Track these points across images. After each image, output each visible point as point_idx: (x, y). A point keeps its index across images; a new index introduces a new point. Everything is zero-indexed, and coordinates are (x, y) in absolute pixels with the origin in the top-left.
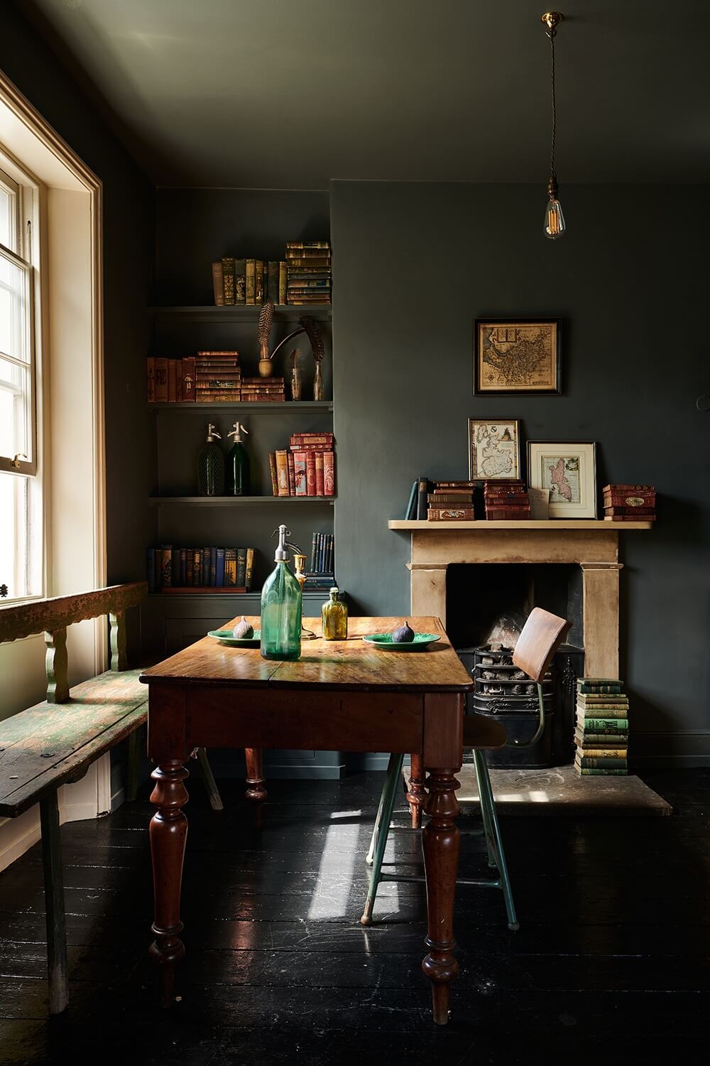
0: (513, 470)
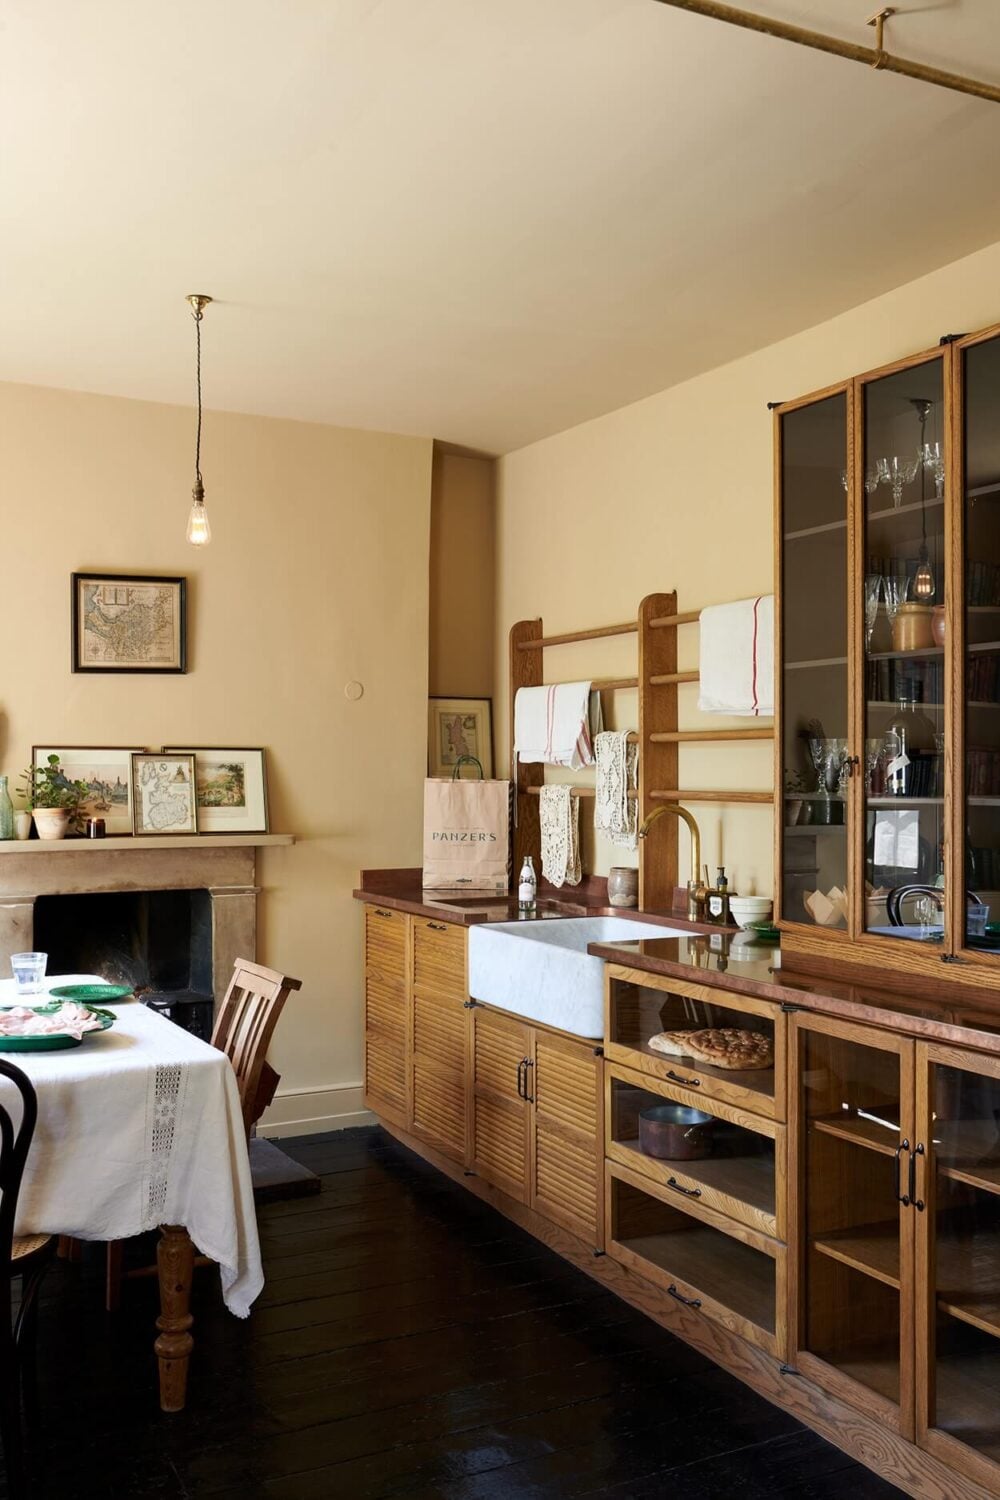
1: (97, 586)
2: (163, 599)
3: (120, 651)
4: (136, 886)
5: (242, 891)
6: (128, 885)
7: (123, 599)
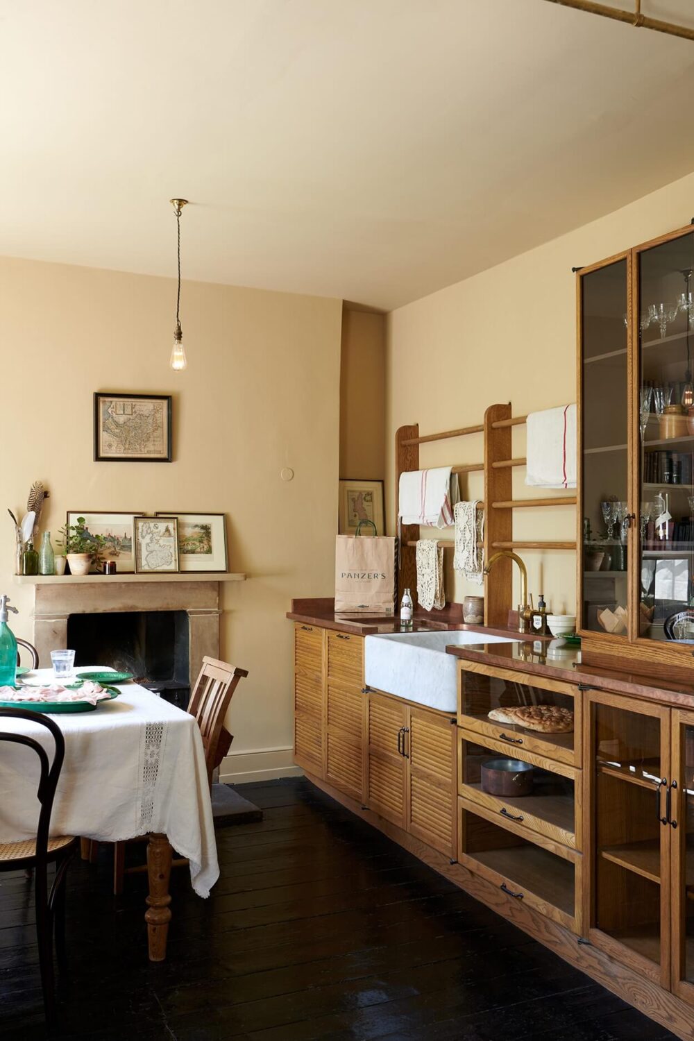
0: (173, 563)
1: (111, 402)
2: (156, 411)
3: (127, 446)
4: (137, 608)
5: (210, 612)
6: (132, 607)
7: (128, 411)
